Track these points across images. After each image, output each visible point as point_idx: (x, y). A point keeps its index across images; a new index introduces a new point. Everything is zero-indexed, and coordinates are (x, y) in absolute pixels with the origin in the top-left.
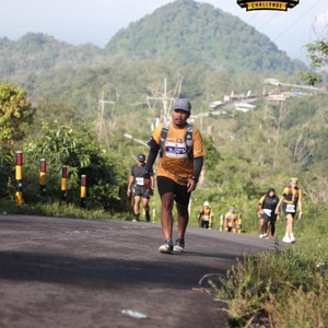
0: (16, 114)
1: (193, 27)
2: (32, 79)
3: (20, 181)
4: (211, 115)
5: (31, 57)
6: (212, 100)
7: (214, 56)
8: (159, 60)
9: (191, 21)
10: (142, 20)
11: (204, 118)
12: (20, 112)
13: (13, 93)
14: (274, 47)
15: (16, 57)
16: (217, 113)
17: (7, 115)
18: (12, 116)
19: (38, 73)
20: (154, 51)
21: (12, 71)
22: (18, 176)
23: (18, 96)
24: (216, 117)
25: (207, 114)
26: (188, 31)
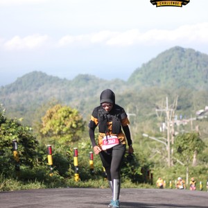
0: (74, 125)
1: (182, 64)
2: (83, 103)
3: (77, 167)
4: (197, 119)
5: (82, 90)
6: (197, 110)
7: (197, 81)
8: (162, 86)
9: (181, 60)
10: (150, 62)
11: (193, 121)
12: (76, 124)
13: (70, 113)
15: (72, 90)
16: (201, 117)
17: (68, 126)
18: (71, 127)
19: (87, 99)
20: (159, 81)
21: (70, 99)
22: (76, 164)
23: (75, 114)
24: (201, 120)
25: (195, 119)
26: (179, 67)
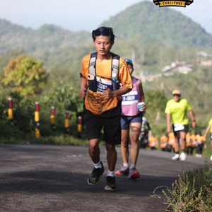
0: (37, 77)
1: (151, 19)
2: (47, 54)
3: (38, 122)
4: (163, 76)
5: (47, 40)
6: (164, 66)
7: (164, 37)
8: (129, 40)
9: (149, 15)
10: (118, 15)
11: (159, 78)
12: (40, 75)
13: (34, 64)
14: (203, 31)
15: (36, 40)
16: (167, 74)
17: (31, 78)
18: (34, 78)
19: (51, 50)
20: (126, 35)
21: (34, 49)
22: (37, 119)
23: (38, 65)
24: (166, 77)
25: (160, 75)
26: (148, 22)
